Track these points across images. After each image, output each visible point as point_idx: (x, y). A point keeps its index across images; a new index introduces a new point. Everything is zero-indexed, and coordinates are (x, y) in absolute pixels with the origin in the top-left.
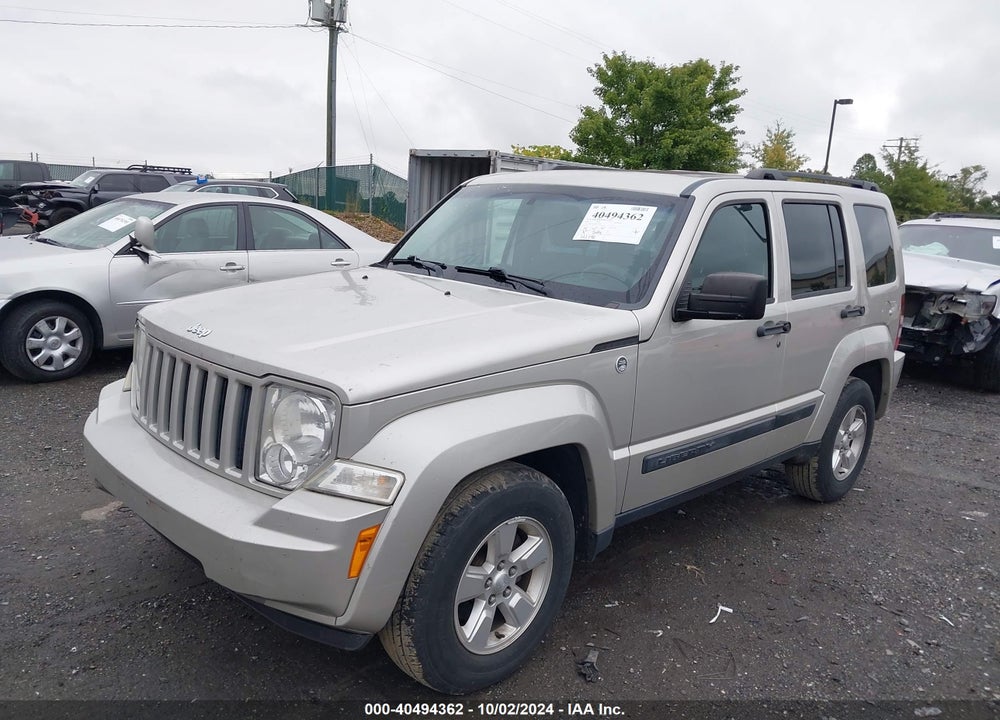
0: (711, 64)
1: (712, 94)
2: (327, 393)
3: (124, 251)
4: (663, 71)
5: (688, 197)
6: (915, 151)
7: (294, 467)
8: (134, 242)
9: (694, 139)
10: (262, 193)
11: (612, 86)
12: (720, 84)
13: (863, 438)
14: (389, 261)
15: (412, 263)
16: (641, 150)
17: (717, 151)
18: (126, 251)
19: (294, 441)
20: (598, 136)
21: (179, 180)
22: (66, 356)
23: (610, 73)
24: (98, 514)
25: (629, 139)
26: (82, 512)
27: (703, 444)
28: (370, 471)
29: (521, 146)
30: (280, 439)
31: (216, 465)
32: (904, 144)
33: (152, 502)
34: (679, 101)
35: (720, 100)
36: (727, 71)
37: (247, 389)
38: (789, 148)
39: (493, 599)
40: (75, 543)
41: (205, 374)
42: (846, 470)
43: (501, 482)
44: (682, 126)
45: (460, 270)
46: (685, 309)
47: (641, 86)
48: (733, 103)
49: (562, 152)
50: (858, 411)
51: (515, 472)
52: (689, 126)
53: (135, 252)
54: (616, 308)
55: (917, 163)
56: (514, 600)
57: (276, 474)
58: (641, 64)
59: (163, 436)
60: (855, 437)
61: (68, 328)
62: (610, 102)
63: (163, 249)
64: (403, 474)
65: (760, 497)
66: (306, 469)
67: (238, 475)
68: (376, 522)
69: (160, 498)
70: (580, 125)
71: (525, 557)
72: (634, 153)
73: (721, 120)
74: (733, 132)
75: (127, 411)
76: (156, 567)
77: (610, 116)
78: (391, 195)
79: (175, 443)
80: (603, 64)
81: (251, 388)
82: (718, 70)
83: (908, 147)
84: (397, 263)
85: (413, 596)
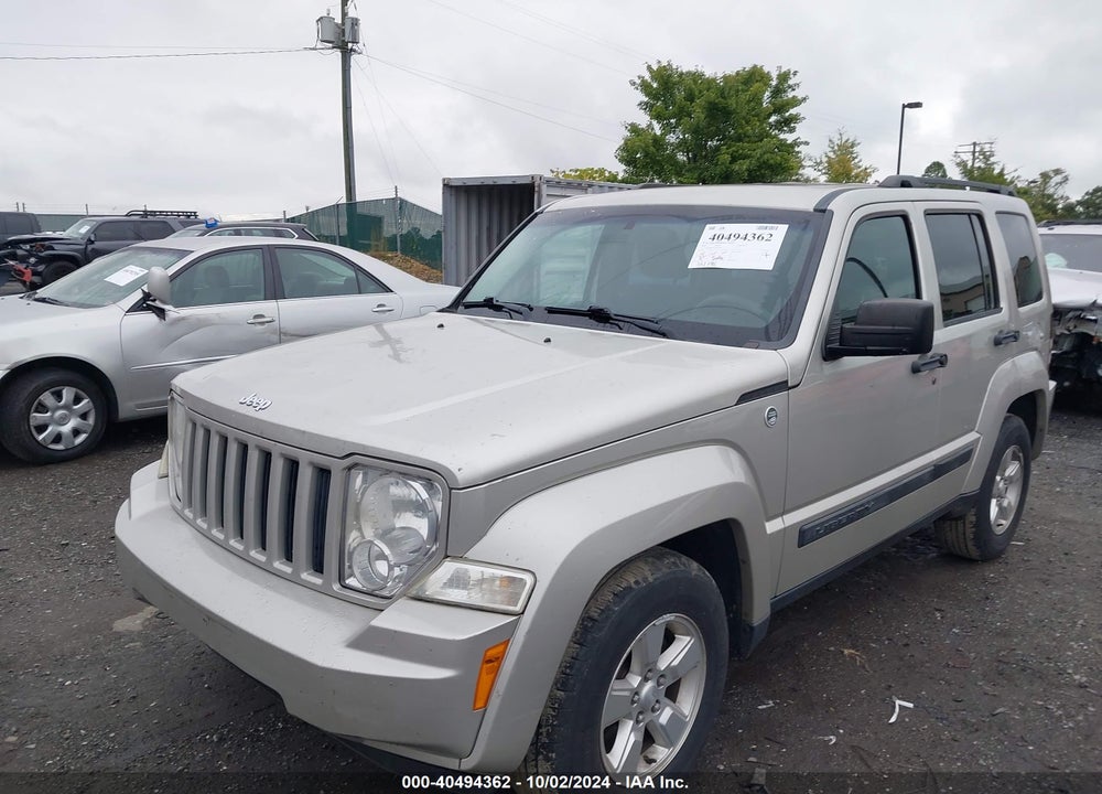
0: (766, 70)
1: (770, 103)
2: (429, 474)
3: (137, 308)
4: (714, 80)
5: (824, 211)
6: (990, 156)
7: (391, 568)
8: (147, 296)
9: (754, 153)
10: (279, 234)
11: (659, 99)
12: (777, 92)
13: (1020, 483)
14: (457, 305)
15: (490, 305)
16: (695, 168)
17: (780, 164)
18: (139, 307)
19: (386, 534)
20: (646, 155)
21: (185, 225)
22: (76, 432)
23: (655, 85)
24: (132, 623)
25: (681, 157)
26: (113, 621)
27: (861, 506)
28: (489, 571)
29: (561, 170)
30: (369, 534)
31: (288, 569)
32: (978, 149)
33: (210, 618)
34: (734, 112)
35: (779, 109)
36: (784, 77)
37: (323, 474)
38: (854, 158)
39: (641, 717)
40: (109, 662)
41: (244, 448)
42: (1003, 522)
43: (647, 574)
44: (739, 139)
45: (551, 311)
46: (836, 345)
47: (691, 98)
48: (793, 111)
49: (607, 174)
50: (1014, 452)
51: (658, 559)
52: (747, 139)
53: (149, 308)
54: (756, 348)
55: (994, 169)
56: (665, 717)
57: (367, 576)
58: (689, 73)
59: (215, 532)
60: (1011, 483)
61: (77, 400)
62: (658, 117)
63: (180, 303)
64: (533, 574)
65: (906, 558)
66: (405, 570)
67: (317, 581)
68: (502, 637)
69: (220, 615)
70: (626, 144)
71: (675, 663)
72: (687, 171)
73: (781, 130)
74: (796, 143)
75: (166, 503)
76: (209, 688)
77: (658, 133)
78: (417, 230)
79: (232, 542)
80: (647, 76)
81: (329, 472)
82: (774, 75)
83: (982, 152)
84: (469, 306)
85: (552, 725)
